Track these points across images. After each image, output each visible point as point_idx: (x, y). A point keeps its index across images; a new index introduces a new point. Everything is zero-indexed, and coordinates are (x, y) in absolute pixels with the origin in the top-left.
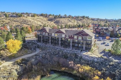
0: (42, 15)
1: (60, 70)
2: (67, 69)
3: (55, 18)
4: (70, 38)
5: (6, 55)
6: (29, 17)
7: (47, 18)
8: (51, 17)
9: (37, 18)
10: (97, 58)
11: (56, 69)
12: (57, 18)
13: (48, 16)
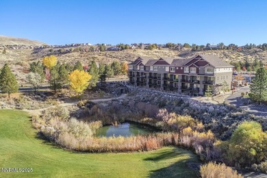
0: (168, 46)
1: (139, 121)
2: (151, 119)
3: (193, 50)
4: (177, 72)
5: (68, 95)
6: (139, 50)
7: (176, 52)
8: (185, 49)
9: (156, 52)
10: (213, 105)
11: (134, 120)
12: (199, 51)
13: (179, 48)
